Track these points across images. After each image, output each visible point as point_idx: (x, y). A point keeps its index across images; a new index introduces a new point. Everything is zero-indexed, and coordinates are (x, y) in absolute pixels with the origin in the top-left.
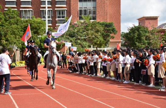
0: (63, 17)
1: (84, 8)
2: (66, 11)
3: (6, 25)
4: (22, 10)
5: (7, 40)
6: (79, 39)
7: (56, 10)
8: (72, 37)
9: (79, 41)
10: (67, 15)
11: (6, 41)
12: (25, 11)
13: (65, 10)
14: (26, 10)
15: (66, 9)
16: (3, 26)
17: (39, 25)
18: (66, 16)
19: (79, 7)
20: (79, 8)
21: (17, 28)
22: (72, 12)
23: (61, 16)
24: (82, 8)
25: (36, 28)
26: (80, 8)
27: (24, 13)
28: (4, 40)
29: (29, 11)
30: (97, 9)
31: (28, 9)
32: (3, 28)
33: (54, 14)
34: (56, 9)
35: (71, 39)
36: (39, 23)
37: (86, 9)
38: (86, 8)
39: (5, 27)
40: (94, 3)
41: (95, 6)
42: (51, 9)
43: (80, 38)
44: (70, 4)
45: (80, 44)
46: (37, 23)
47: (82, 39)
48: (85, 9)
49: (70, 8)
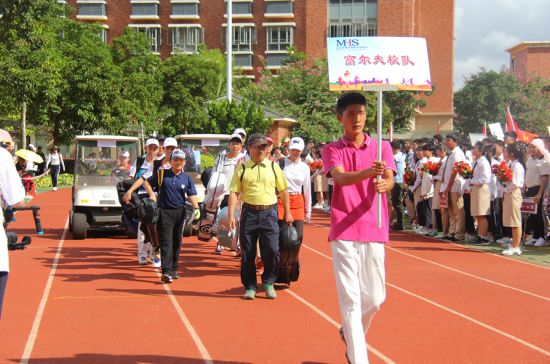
0: (283, 47)
1: (344, 20)
2: (292, 30)
3: (114, 75)
4: (175, 28)
5: (115, 113)
6: (320, 109)
7: (265, 28)
8: (300, 102)
9: (318, 115)
10: (294, 41)
11: (113, 114)
12: (180, 29)
13: (289, 27)
14: (186, 28)
15: (294, 24)
16: (104, 78)
17: (204, 71)
18: (291, 43)
19: (329, 17)
20: (328, 21)
21: (146, 82)
22: (309, 31)
23: (279, 43)
24: (337, 21)
25: (197, 81)
26: (332, 21)
27: (178, 35)
28: (107, 112)
29: (193, 29)
30: (379, 23)
31: (188, 26)
32: (104, 84)
33: (259, 37)
34: (264, 24)
35: (296, 107)
36: (207, 68)
37: (350, 24)
38: (350, 20)
39: (109, 79)
40: (373, 6)
41: (373, 16)
42: (253, 25)
43: (320, 105)
44: (304, 10)
45: (321, 123)
46: (201, 67)
47: (327, 109)
48: (347, 24)
49: (303, 21)
